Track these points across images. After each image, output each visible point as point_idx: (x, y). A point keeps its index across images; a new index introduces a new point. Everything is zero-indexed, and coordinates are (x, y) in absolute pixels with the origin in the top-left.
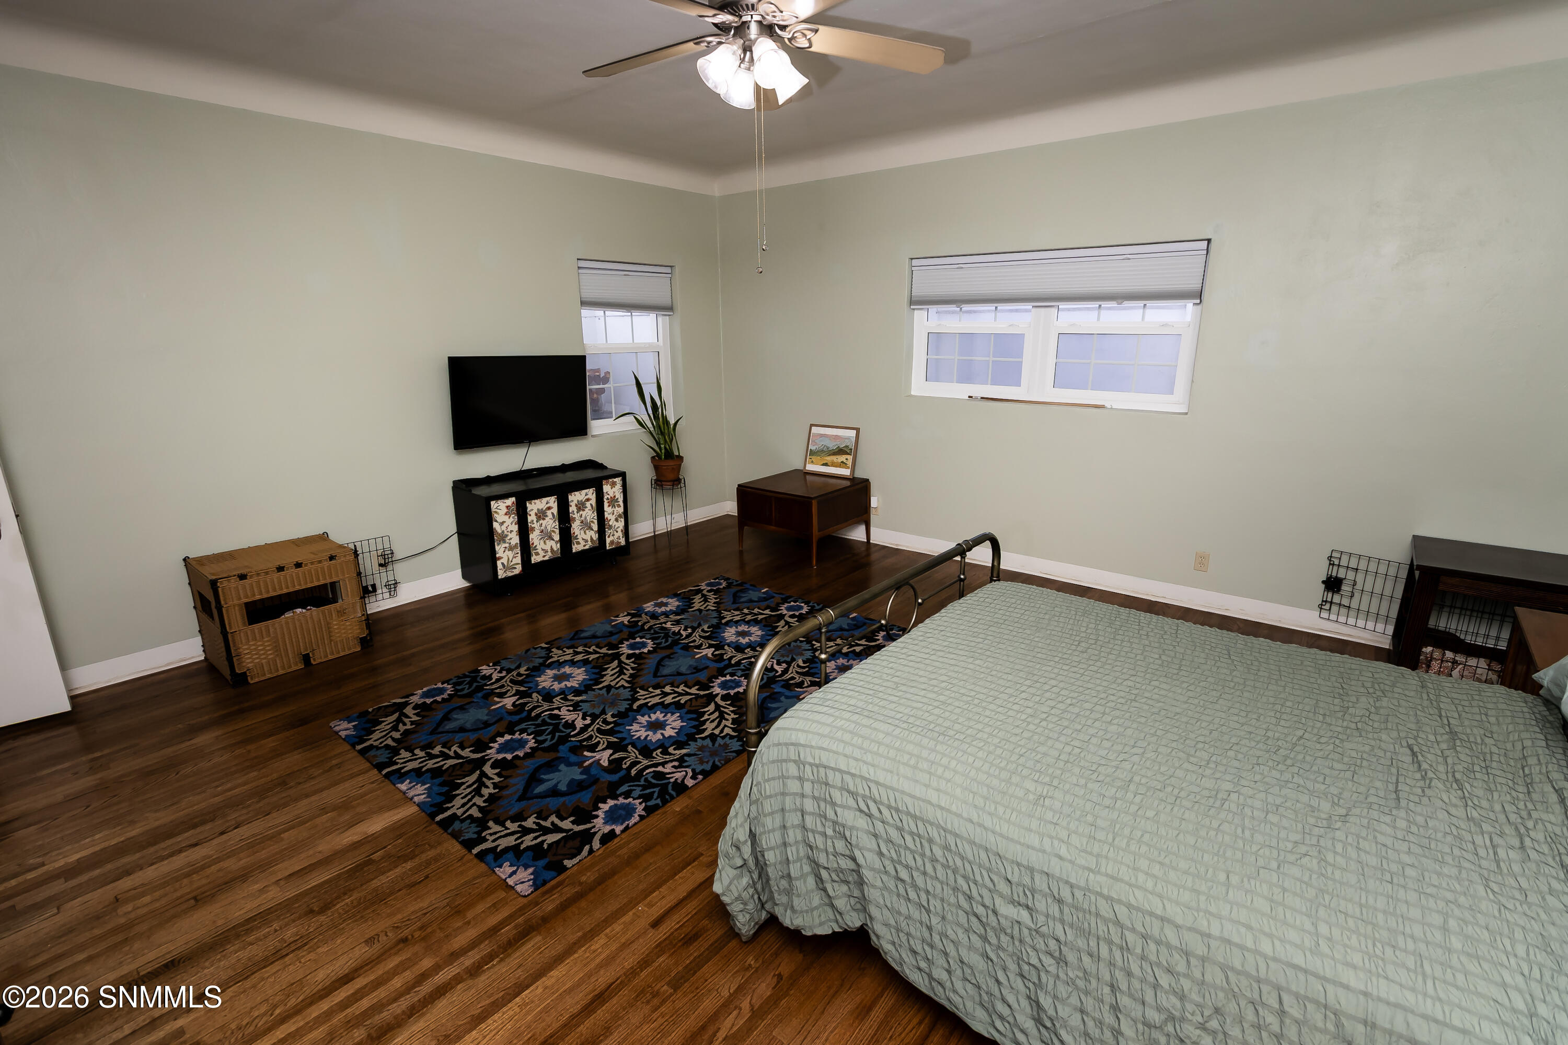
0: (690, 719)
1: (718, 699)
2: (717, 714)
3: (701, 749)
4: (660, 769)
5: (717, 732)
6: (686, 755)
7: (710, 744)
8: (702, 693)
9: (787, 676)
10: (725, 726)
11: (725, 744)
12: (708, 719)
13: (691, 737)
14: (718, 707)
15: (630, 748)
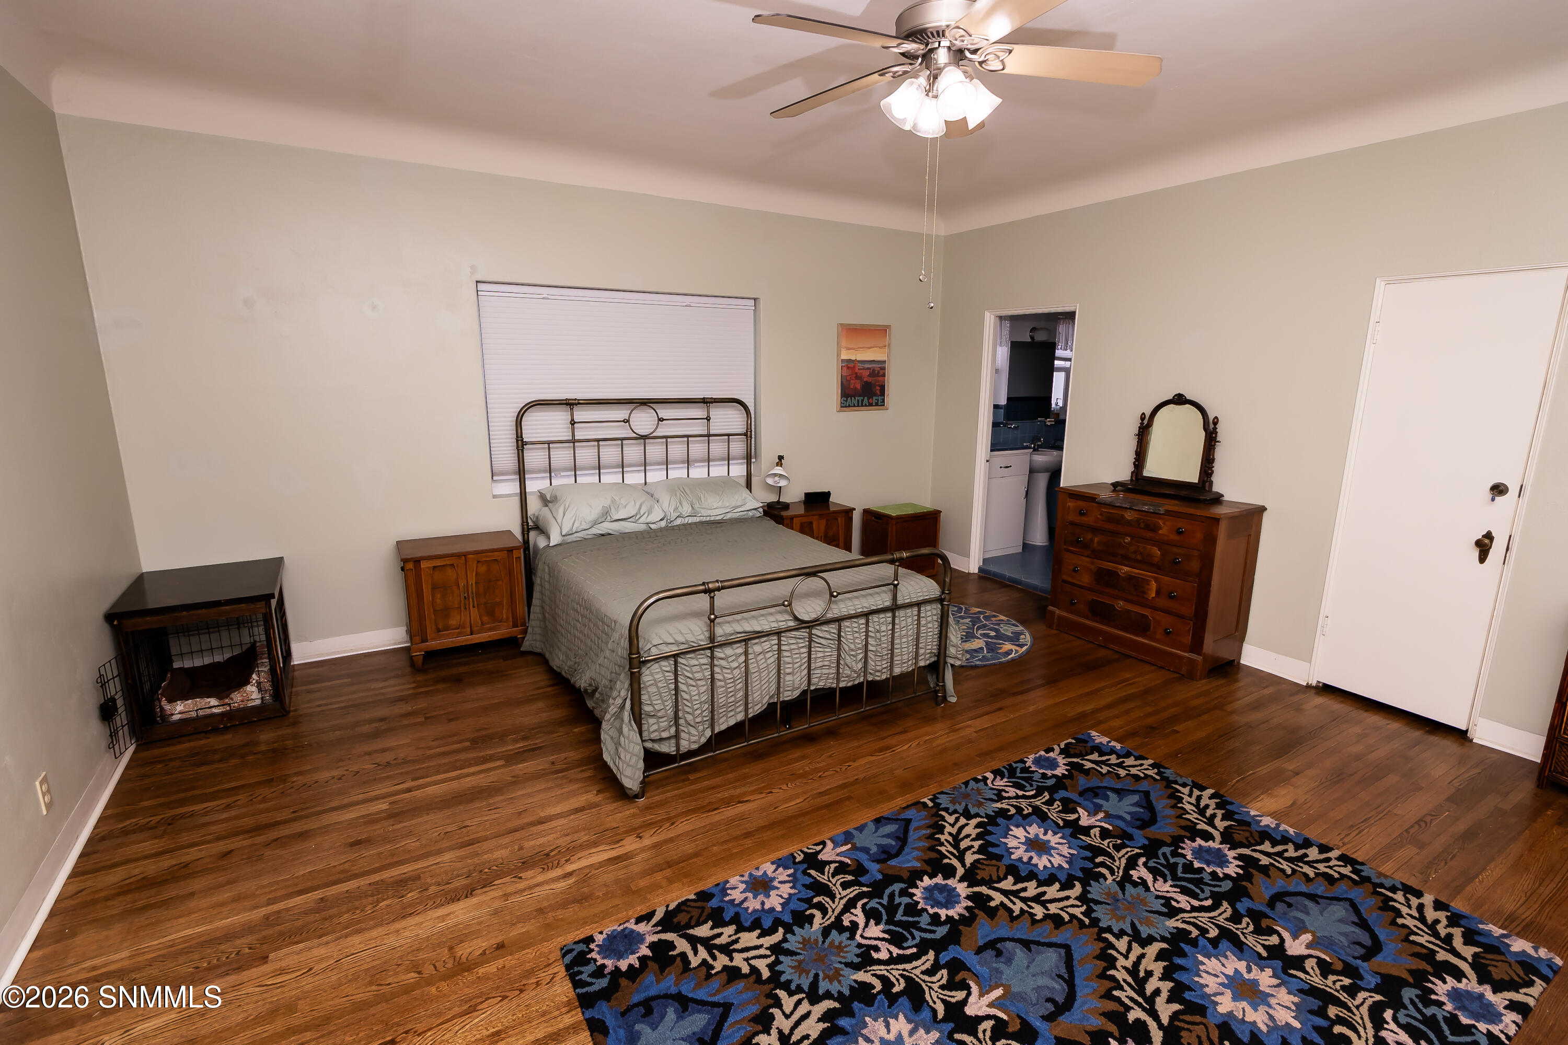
0: (998, 846)
1: (960, 871)
2: (963, 845)
3: (980, 804)
4: (1020, 793)
5: (963, 821)
6: (997, 801)
7: (970, 807)
8: (984, 890)
9: (853, 892)
10: (953, 825)
11: (954, 804)
12: (973, 840)
13: (992, 820)
14: (961, 859)
15: (1061, 823)
